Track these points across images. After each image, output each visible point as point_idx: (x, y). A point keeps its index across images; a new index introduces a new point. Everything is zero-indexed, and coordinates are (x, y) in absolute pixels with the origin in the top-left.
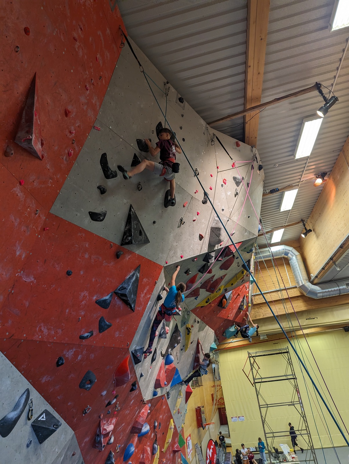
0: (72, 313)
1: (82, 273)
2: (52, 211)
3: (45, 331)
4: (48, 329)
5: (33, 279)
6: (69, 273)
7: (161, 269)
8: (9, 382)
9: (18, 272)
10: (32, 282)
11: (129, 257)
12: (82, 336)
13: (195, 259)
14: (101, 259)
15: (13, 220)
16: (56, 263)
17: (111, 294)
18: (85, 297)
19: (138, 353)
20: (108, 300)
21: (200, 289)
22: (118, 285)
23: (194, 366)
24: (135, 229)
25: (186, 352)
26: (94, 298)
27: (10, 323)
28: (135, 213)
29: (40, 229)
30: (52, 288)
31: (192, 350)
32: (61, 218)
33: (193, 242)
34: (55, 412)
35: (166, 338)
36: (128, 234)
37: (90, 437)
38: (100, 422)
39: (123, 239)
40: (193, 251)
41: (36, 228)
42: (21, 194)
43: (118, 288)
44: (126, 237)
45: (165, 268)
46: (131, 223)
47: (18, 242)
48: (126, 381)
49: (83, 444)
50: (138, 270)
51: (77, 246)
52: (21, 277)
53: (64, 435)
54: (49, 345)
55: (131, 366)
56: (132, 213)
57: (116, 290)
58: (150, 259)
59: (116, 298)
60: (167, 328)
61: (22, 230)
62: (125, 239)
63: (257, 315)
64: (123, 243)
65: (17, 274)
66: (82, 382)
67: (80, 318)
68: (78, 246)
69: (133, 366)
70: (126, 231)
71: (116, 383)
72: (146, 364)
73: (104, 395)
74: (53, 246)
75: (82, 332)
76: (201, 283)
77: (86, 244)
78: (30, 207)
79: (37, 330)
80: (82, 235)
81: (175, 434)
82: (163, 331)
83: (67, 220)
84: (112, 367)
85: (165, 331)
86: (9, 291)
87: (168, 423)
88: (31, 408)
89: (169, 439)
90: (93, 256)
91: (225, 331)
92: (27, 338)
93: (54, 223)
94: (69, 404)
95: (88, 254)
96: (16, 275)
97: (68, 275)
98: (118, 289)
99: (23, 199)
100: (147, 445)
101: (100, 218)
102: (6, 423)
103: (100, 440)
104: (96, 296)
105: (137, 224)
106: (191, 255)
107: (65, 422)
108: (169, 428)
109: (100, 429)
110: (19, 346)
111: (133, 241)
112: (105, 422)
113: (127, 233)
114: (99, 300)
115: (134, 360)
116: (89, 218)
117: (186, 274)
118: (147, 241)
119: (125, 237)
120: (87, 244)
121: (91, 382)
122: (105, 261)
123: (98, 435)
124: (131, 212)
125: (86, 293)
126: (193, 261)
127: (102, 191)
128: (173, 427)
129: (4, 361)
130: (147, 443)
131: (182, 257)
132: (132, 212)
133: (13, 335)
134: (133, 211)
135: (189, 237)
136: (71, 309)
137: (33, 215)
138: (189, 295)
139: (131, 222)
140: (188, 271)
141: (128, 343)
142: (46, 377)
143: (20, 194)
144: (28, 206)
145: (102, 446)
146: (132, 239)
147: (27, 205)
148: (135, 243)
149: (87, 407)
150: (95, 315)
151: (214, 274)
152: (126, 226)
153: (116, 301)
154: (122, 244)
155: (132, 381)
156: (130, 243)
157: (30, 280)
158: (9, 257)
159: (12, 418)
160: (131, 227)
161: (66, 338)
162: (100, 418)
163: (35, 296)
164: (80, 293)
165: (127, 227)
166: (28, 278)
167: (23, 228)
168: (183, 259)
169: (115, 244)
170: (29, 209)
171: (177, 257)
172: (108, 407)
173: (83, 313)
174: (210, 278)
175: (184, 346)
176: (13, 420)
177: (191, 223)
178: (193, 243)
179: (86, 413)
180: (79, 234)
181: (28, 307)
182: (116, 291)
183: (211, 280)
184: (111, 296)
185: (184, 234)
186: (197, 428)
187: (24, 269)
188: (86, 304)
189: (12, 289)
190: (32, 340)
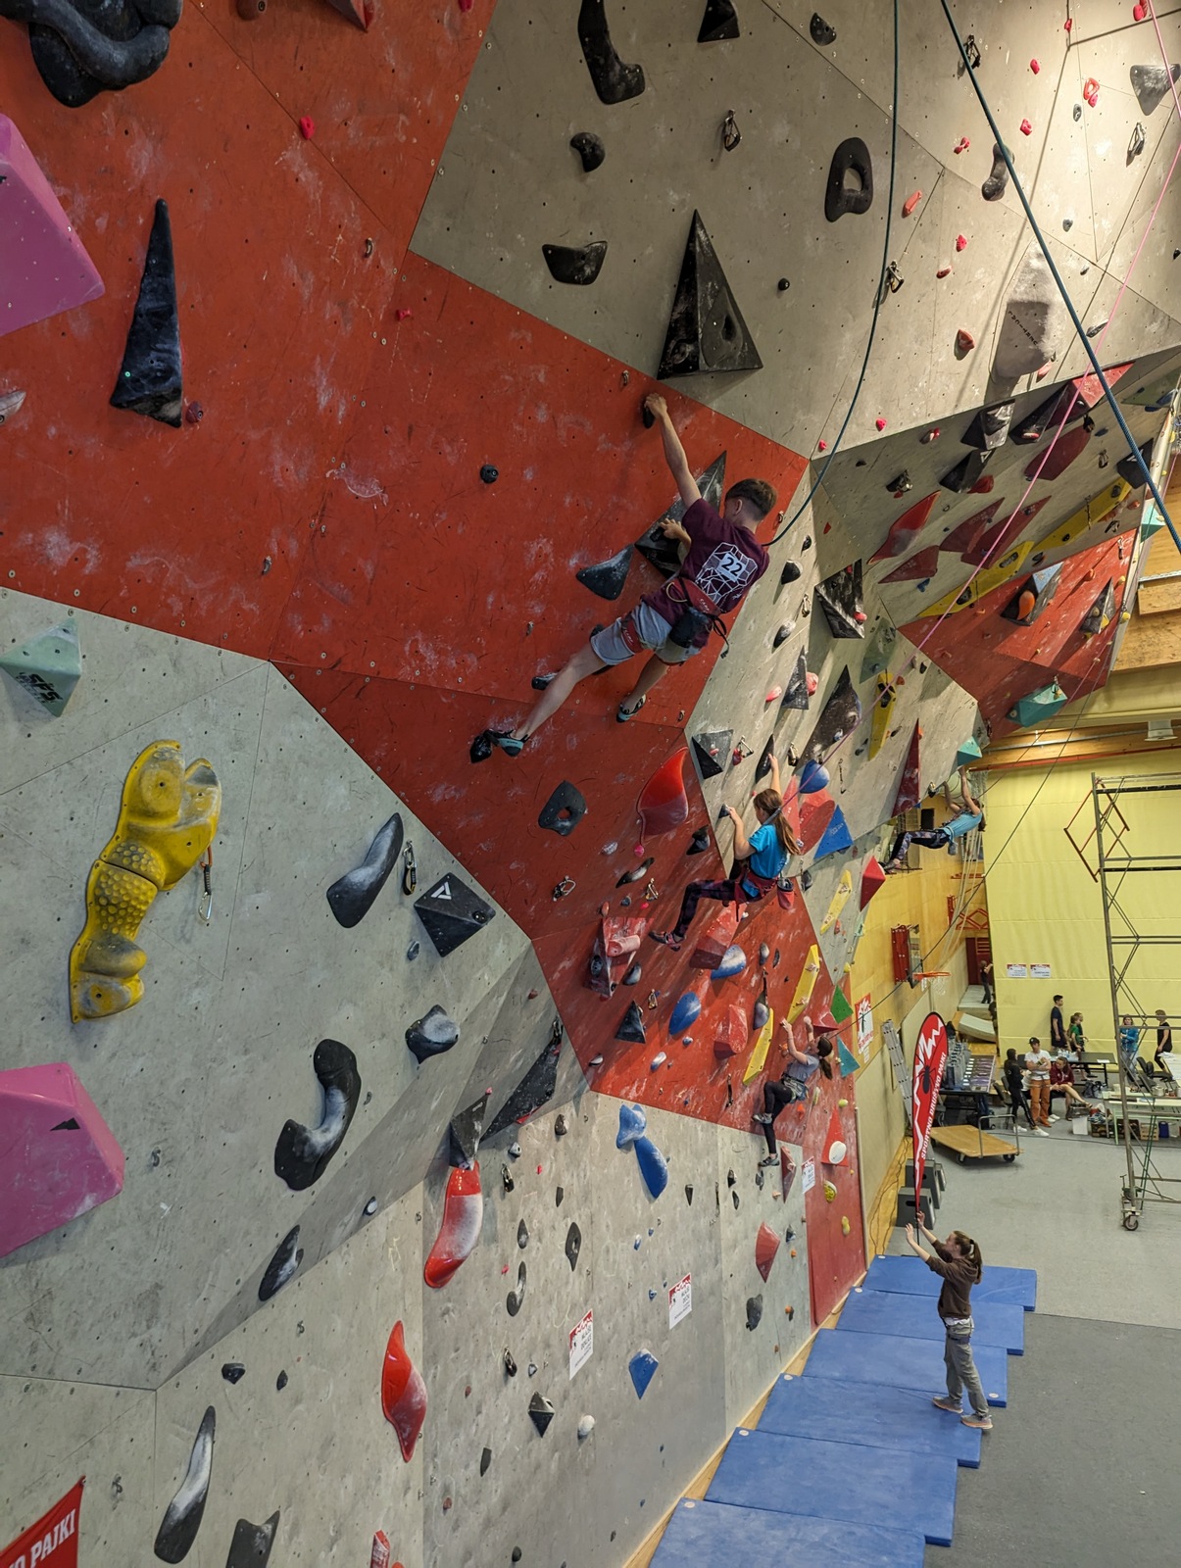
0: (507, 607)
1: (529, 475)
2: (418, 246)
3: (430, 656)
4: (439, 652)
5: (378, 492)
6: (487, 476)
7: (801, 470)
8: (342, 790)
9: (330, 467)
10: (376, 499)
11: (688, 422)
12: (538, 680)
13: (932, 435)
14: (591, 428)
15: (295, 277)
16: (443, 439)
17: (624, 552)
18: (543, 556)
19: (713, 746)
20: (615, 570)
21: (941, 553)
22: (647, 520)
23: (896, 805)
24: (708, 314)
25: (873, 760)
26: (573, 562)
27: (326, 625)
28: (710, 246)
29: (384, 315)
30: (440, 522)
31: (892, 756)
32: (450, 273)
33: (928, 363)
34: (475, 882)
35: (806, 707)
36: (682, 334)
37: (574, 960)
38: (601, 925)
39: (665, 356)
40: (926, 403)
41: (372, 311)
42: (310, 174)
43: (647, 532)
44: (677, 347)
45: (816, 465)
46: (696, 289)
47: (318, 359)
48: (676, 820)
49: (557, 975)
50: (719, 471)
51: (507, 377)
52: (341, 481)
53: (504, 943)
54: (444, 700)
55: (691, 782)
56: (698, 249)
57: (641, 539)
58: (759, 429)
59: (643, 566)
60: (811, 677)
61: (327, 317)
62: (673, 353)
63: (1147, 653)
64: (664, 369)
65: (330, 472)
66: (545, 811)
67: (531, 623)
68: (512, 379)
69: (698, 782)
70: (676, 321)
71: (647, 824)
72: (739, 783)
73: (610, 853)
74: (431, 378)
75: (539, 668)
76: (946, 530)
77: (540, 371)
78: (342, 230)
79: (407, 653)
80: (524, 339)
81: (824, 985)
82: (798, 684)
83: (472, 281)
84: (631, 780)
85: (803, 686)
86: (314, 528)
87: (802, 955)
88: (410, 864)
89: (804, 994)
90: (562, 416)
91: (1017, 703)
92: (379, 673)
93: (429, 293)
94: (513, 866)
95: (548, 408)
96: (328, 475)
97: (486, 482)
98: (649, 536)
99: (318, 195)
100: (737, 1003)
101: (581, 269)
102: (347, 892)
103: (604, 970)
104: (577, 555)
105: (719, 291)
106: (916, 419)
107: (505, 913)
108: (805, 967)
109: (603, 943)
110: (359, 694)
111: (702, 361)
112: (615, 926)
113: (681, 327)
114: (587, 568)
115: (701, 765)
116: (543, 268)
117: (893, 494)
118: (751, 362)
119: (672, 346)
120: (543, 372)
121: (571, 813)
122: (604, 436)
123: (597, 958)
124: (694, 242)
125: (544, 545)
126: (924, 440)
127: (589, 155)
128: (818, 966)
129: (325, 732)
130: (737, 998)
131: (879, 426)
132: (700, 243)
133: (339, 661)
134: (703, 238)
135: (916, 347)
136: (503, 595)
137: (356, 258)
138: (899, 572)
139: (696, 283)
140: (902, 480)
141: (683, 712)
142: (443, 787)
143: (306, 177)
144: (338, 223)
145: (607, 986)
146: (698, 353)
147: (333, 218)
148: (707, 368)
149: (565, 880)
150: (576, 620)
151: (1000, 497)
152: (676, 304)
153: (642, 577)
154: (662, 375)
155: (694, 824)
156: (690, 367)
157: (370, 493)
158: (297, 411)
159: (362, 884)
160: (694, 307)
161: (494, 683)
162: (601, 912)
163: (389, 545)
164: (525, 543)
165: (681, 308)
166: (363, 487)
167: (330, 310)
168: (884, 433)
169: (638, 373)
170: (340, 237)
171: (863, 424)
172: (622, 887)
173: (538, 610)
174: (982, 512)
175: (867, 740)
176: (365, 889)
177: (927, 283)
178: (927, 372)
179: (561, 894)
180: (513, 335)
181: (372, 580)
182: (642, 543)
183: (986, 517)
184: (626, 557)
185: (897, 333)
186: (893, 983)
187: (348, 455)
188: (546, 580)
189: (320, 521)
190: (396, 680)
